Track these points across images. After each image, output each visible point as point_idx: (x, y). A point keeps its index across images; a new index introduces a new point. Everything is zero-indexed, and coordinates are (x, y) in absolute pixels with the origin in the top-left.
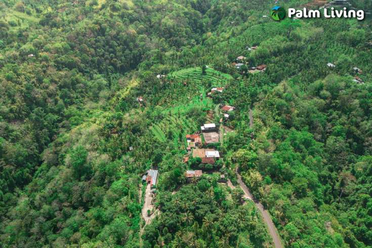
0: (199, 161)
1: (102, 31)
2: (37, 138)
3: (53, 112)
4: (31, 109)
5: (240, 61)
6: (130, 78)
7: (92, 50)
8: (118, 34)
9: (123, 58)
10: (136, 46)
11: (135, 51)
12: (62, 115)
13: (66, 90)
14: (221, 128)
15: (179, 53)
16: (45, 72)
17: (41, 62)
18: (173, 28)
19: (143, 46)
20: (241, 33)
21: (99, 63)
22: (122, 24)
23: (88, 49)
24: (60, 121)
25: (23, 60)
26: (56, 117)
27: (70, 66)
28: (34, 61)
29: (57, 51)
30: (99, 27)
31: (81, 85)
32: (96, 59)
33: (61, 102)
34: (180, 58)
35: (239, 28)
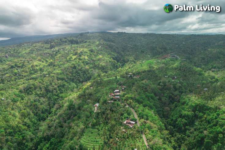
0: (113, 98)
1: (75, 67)
2: (49, 104)
5: (130, 74)
6: (87, 83)
7: (71, 74)
8: (81, 69)
9: (83, 78)
10: (89, 73)
11: (88, 75)
12: (59, 97)
13: (61, 87)
14: (121, 92)
15: (107, 74)
16: (53, 81)
17: (51, 77)
18: (105, 66)
19: (92, 73)
20: (132, 67)
22: (83, 65)
25: (45, 77)
26: (56, 97)
27: (62, 79)
28: (49, 77)
29: (58, 74)
31: (66, 86)
32: (72, 78)
33: (58, 92)
34: (107, 75)
35: (132, 66)
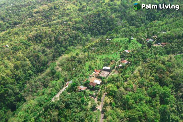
0: (89, 83)
3: (64, 47)
4: (56, 44)
5: (152, 38)
10: (113, 24)
11: (111, 26)
12: (66, 49)
14: (114, 71)
17: (67, 26)
19: (116, 24)
21: (93, 30)
23: (89, 23)
24: (64, 51)
28: (65, 25)
29: (75, 22)
30: (98, 13)
31: (79, 38)
32: (92, 27)
33: (68, 43)
